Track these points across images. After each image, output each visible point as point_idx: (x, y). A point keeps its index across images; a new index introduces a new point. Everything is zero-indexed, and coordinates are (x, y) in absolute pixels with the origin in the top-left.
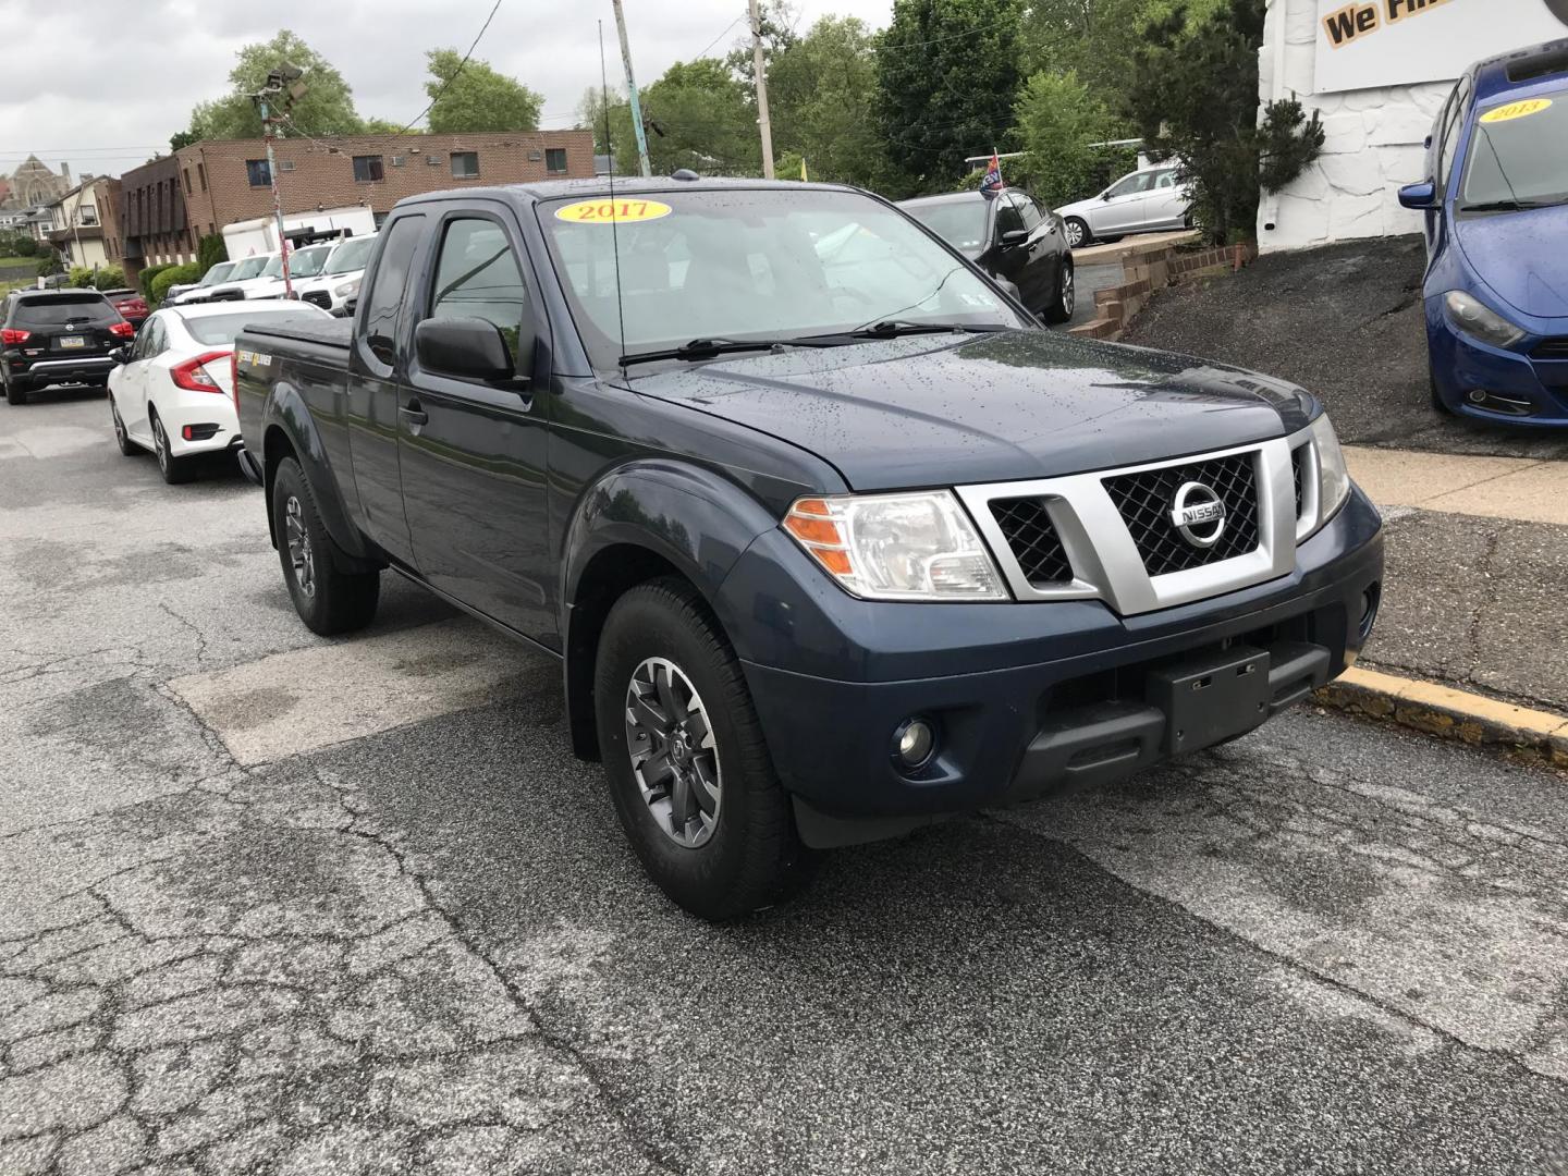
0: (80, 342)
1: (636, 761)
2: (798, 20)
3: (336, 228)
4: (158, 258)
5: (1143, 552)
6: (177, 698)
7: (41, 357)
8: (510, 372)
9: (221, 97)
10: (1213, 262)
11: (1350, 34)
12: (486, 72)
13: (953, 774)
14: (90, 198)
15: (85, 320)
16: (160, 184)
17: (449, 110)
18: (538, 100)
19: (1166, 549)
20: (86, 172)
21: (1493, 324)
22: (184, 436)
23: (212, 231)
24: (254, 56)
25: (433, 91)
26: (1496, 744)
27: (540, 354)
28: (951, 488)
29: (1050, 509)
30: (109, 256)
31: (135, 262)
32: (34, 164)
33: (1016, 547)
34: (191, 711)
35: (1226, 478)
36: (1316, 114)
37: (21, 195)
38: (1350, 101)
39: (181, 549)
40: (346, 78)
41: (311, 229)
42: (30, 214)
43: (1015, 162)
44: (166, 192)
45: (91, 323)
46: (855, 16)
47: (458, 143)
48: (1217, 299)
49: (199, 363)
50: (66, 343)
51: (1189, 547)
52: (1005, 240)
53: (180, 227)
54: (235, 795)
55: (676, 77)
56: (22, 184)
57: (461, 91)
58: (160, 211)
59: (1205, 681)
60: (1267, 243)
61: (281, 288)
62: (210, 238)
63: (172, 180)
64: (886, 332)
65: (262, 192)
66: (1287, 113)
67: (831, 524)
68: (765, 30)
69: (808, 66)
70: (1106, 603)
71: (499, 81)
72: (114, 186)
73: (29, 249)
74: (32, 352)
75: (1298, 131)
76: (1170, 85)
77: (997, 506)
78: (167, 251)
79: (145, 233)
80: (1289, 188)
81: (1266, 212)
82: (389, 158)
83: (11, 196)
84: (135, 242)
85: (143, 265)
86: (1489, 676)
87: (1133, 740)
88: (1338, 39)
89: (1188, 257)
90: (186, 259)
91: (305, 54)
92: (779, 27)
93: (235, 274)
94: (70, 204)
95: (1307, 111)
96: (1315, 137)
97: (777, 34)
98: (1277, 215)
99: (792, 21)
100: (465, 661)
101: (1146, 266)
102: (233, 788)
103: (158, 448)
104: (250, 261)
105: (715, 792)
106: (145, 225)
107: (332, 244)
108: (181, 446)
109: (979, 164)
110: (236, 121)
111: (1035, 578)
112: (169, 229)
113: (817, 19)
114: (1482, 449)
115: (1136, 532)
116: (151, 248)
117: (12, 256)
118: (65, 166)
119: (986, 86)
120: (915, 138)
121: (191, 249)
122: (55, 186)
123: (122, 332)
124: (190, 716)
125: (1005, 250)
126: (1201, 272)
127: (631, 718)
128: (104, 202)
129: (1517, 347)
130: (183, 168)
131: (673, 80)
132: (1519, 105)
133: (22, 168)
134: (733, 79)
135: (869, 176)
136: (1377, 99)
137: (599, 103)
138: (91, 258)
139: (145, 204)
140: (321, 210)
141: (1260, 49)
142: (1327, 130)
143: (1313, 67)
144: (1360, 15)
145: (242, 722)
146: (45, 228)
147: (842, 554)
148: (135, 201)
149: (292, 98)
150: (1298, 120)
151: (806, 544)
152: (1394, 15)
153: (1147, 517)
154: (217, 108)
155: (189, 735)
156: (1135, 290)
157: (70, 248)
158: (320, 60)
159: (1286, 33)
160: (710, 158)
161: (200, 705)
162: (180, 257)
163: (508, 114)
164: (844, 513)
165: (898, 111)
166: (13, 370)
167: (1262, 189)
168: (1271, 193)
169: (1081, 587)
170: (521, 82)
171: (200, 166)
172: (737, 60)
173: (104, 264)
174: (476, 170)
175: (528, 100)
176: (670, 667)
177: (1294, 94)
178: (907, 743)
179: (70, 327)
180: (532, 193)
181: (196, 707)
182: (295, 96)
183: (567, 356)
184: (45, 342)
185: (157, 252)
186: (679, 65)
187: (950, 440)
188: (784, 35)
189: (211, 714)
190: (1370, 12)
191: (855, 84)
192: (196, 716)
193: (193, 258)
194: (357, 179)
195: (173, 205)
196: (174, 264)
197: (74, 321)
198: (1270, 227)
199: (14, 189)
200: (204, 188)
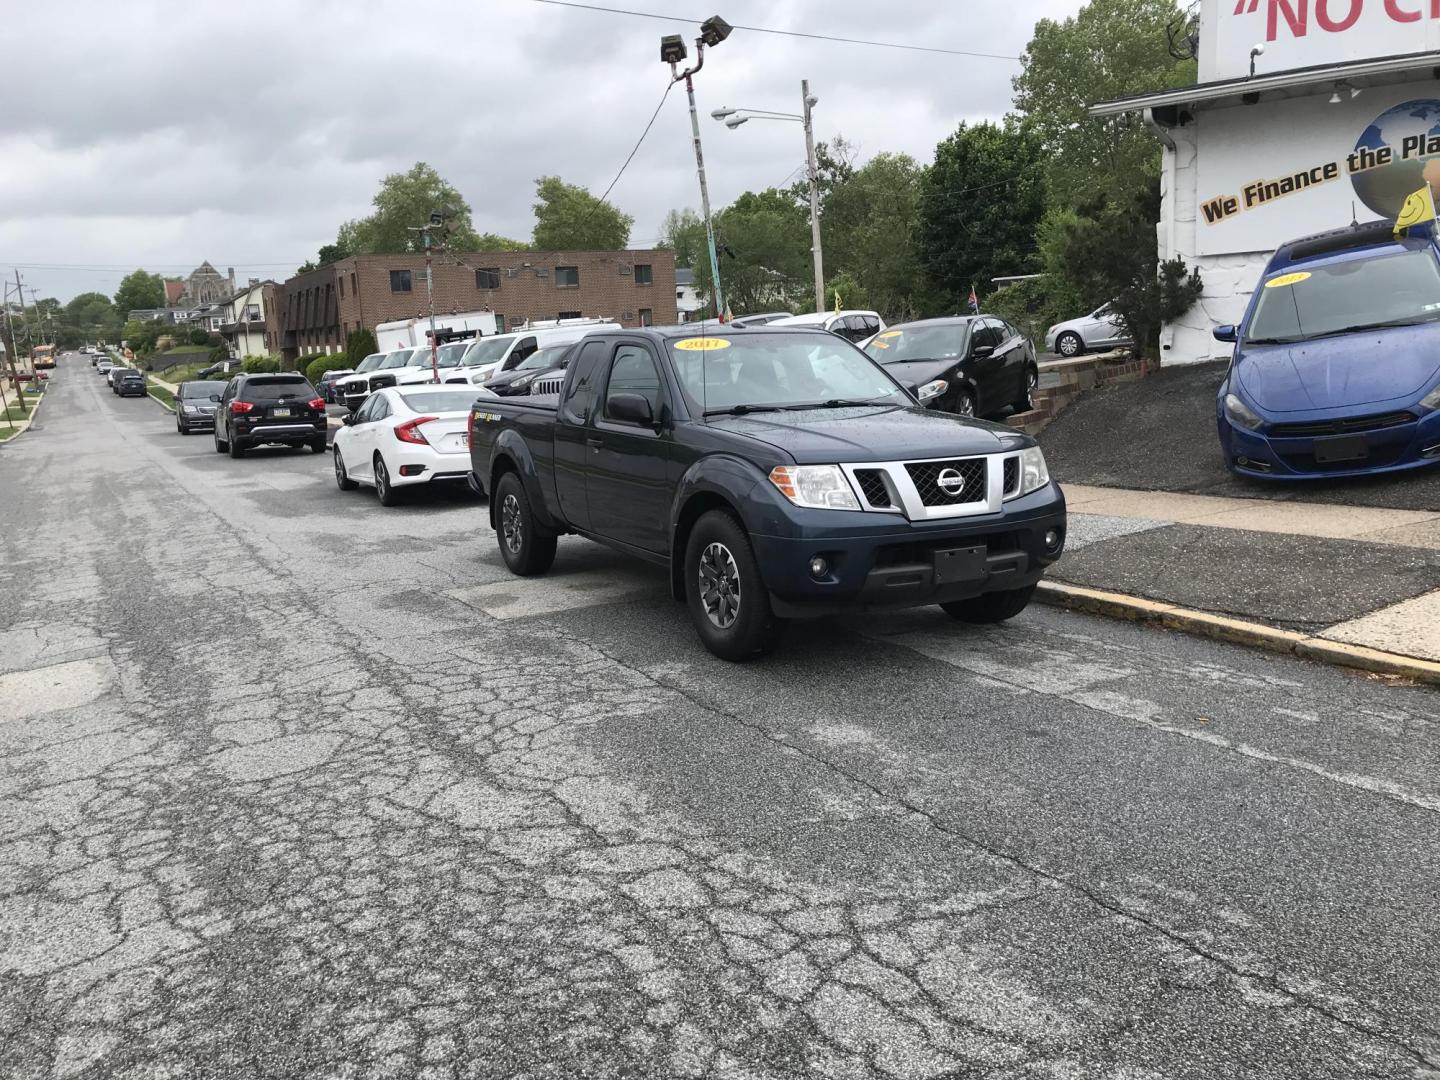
0: (287, 413)
1: (703, 595)
2: (856, 156)
3: (470, 329)
4: (310, 349)
5: (922, 497)
6: (450, 597)
7: (259, 423)
8: (651, 419)
9: (365, 217)
10: (1128, 372)
11: (1220, 216)
12: (585, 195)
13: (836, 581)
14: (257, 298)
15: (293, 396)
16: (318, 289)
17: (553, 228)
18: (628, 220)
19: (934, 495)
20: (253, 277)
21: (1248, 415)
22: (401, 473)
23: (358, 326)
24: (396, 184)
25: (539, 212)
26: (1141, 619)
27: (665, 411)
28: (838, 464)
29: (882, 475)
30: (268, 345)
31: (291, 352)
32: (207, 269)
33: (865, 491)
34: (461, 601)
35: (968, 469)
36: (1196, 270)
37: (195, 294)
38: (1221, 262)
39: (413, 538)
40: (466, 200)
41: (450, 329)
42: (203, 310)
43: (1035, 282)
44: (322, 295)
45: (296, 399)
46: (908, 154)
47: (562, 260)
48: (1120, 398)
49: (414, 424)
50: (278, 413)
51: (947, 496)
52: (976, 353)
53: (331, 323)
55: (746, 203)
56: (195, 285)
57: (563, 212)
58: (316, 308)
59: (952, 554)
60: (1167, 359)
61: (429, 374)
62: (357, 333)
63: (328, 286)
64: (833, 405)
65: (403, 296)
66: (1176, 269)
67: (788, 477)
68: (826, 164)
69: (862, 196)
70: (904, 515)
71: (597, 204)
72: (279, 289)
73: (201, 338)
74: (253, 419)
75: (1183, 282)
76: (1090, 251)
77: (857, 472)
78: (318, 343)
79: (301, 327)
80: (1180, 320)
81: (1165, 337)
82: (507, 270)
83: (187, 294)
84: (292, 335)
85: (296, 353)
86: (1152, 592)
87: (917, 576)
88: (1211, 219)
89: (1110, 367)
90: (334, 349)
91: (436, 181)
92: (837, 161)
93: (385, 363)
94: (239, 304)
95: (1190, 269)
96: (1196, 287)
97: (836, 168)
98: (1173, 339)
99: (850, 156)
100: (607, 586)
101: (1075, 374)
103: (377, 481)
104: (399, 353)
105: (737, 598)
106: (302, 322)
107: (469, 342)
108: (397, 479)
109: (1004, 283)
110: (376, 237)
111: (873, 504)
112: (322, 324)
113: (873, 156)
114: (1248, 495)
115: (919, 488)
116: (304, 340)
117: (187, 344)
118: (231, 271)
119: (1015, 218)
120: (952, 262)
121: (338, 342)
122: (222, 287)
123: (317, 405)
124: (461, 603)
125: (977, 360)
126: (1119, 379)
127: (701, 574)
128: (269, 303)
129: (1263, 429)
130: (339, 276)
131: (743, 206)
132: (1290, 276)
133: (196, 272)
134: (798, 204)
135: (910, 291)
136: (1241, 261)
137: (680, 223)
138: (253, 347)
139: (303, 305)
140: (454, 314)
141: (1158, 224)
142: (1204, 281)
143: (1195, 237)
144: (1226, 203)
145: (492, 605)
146: (216, 322)
147: (792, 489)
148: (295, 302)
149: (448, 231)
150: (1183, 274)
151: (778, 485)
152: (1249, 204)
153: (926, 482)
154: (361, 225)
156: (1065, 390)
157: (236, 339)
158: (447, 187)
159: (1175, 214)
160: (774, 272)
162: (328, 348)
163: (603, 232)
164: (793, 473)
165: (936, 237)
166: (239, 432)
167: (1163, 322)
168: (1168, 324)
169: (894, 508)
170: (614, 205)
171: (353, 275)
172: (801, 190)
173: (265, 353)
174: (576, 282)
175: (620, 220)
176: (720, 545)
177: (1179, 257)
178: (817, 568)
179: (281, 401)
180: (662, 334)
182: (451, 229)
183: (679, 412)
184: (263, 412)
185: (309, 343)
186: (749, 194)
187: (841, 445)
188: (841, 168)
190: (1233, 202)
191: (903, 211)
192: (464, 603)
193: (339, 349)
194: (478, 287)
195: (327, 305)
196: (323, 354)
197: (284, 397)
198: (1167, 348)
199: (189, 289)
200: (355, 293)
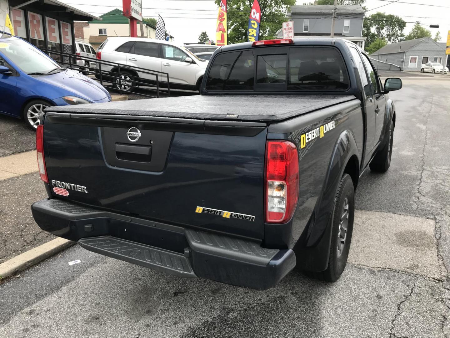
6: (441, 262)
34: (438, 252)
54: (443, 212)
102: (442, 214)
124: (440, 249)
145: (422, 235)
155: (445, 240)
161: (433, 252)
181: (434, 251)
189: (431, 245)
192: (438, 248)
